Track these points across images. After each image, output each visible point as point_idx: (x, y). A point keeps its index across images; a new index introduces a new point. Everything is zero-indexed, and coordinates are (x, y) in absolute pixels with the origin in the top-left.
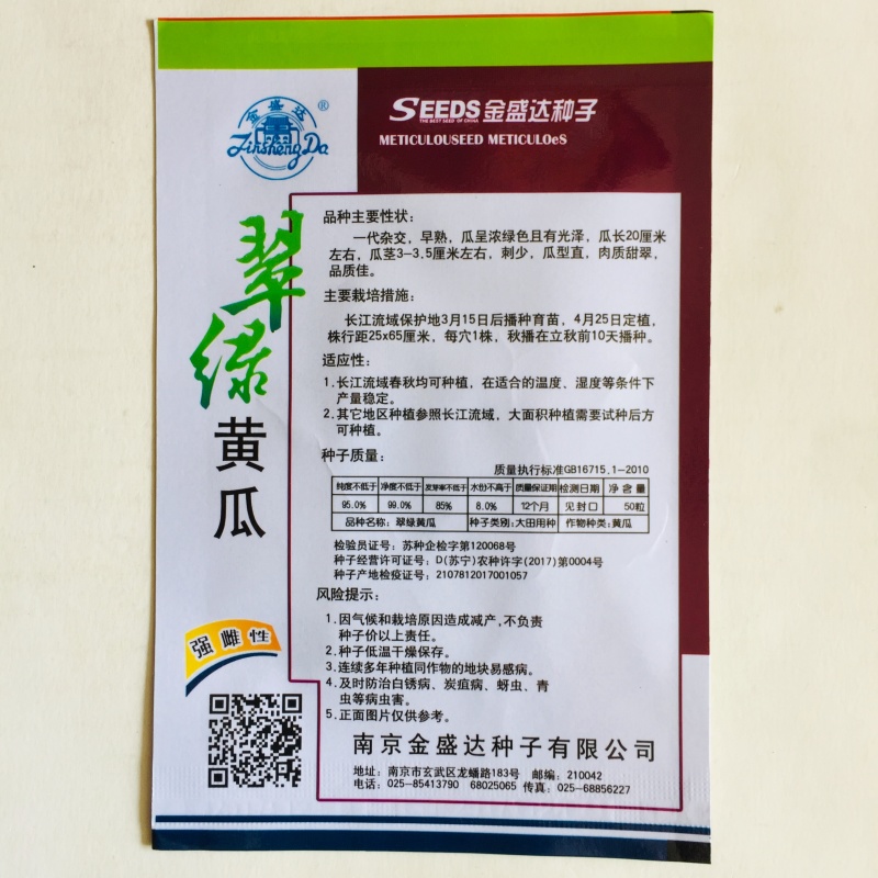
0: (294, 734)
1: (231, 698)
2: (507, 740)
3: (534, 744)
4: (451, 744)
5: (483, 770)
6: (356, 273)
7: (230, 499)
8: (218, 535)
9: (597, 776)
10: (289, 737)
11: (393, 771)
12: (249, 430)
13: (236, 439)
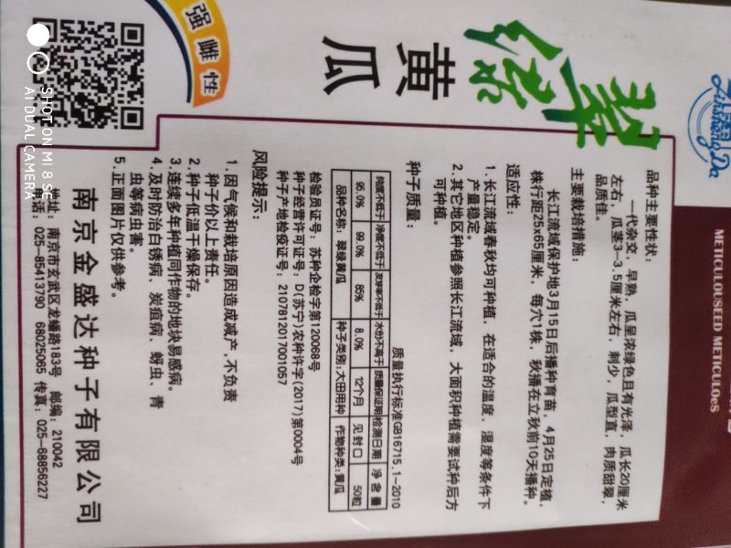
0: (96, 120)
1: (139, 49)
2: (94, 363)
3: (91, 393)
4: (87, 299)
5: (58, 336)
6: (599, 202)
7: (366, 57)
8: (327, 41)
9: (58, 462)
10: (93, 115)
11: (54, 233)
12: (441, 80)
13: (432, 66)
